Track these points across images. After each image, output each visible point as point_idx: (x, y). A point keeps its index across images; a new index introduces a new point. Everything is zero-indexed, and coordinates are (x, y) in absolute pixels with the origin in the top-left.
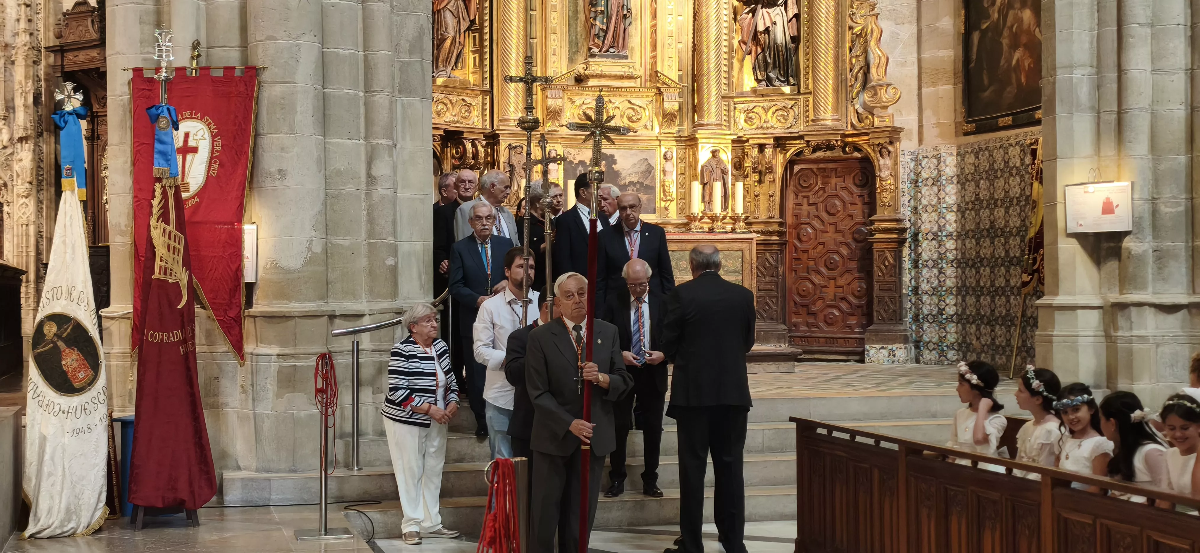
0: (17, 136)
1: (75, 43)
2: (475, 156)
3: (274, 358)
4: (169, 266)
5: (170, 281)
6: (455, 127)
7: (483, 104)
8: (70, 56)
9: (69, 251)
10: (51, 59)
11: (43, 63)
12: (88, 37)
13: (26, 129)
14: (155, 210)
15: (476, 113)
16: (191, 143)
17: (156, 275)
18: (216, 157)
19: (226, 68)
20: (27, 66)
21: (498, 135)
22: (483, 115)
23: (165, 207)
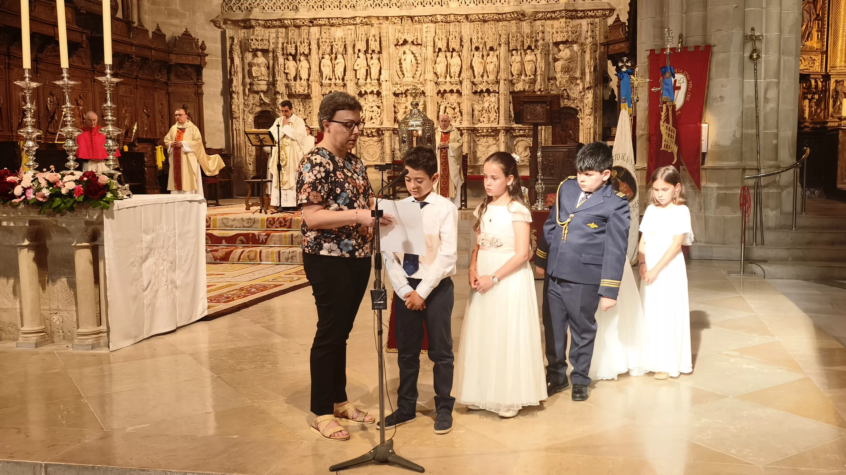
0: (586, 87)
1: (613, 40)
2: (817, 86)
3: (715, 189)
4: (669, 144)
5: (669, 151)
6: (806, 72)
7: (822, 59)
8: (611, 47)
9: (623, 137)
10: (602, 49)
11: (598, 51)
12: (620, 37)
13: (590, 83)
14: (663, 117)
15: (817, 64)
16: (677, 85)
17: (663, 148)
18: (689, 91)
19: (695, 47)
20: (591, 53)
21: (830, 75)
22: (822, 65)
23: (667, 116)
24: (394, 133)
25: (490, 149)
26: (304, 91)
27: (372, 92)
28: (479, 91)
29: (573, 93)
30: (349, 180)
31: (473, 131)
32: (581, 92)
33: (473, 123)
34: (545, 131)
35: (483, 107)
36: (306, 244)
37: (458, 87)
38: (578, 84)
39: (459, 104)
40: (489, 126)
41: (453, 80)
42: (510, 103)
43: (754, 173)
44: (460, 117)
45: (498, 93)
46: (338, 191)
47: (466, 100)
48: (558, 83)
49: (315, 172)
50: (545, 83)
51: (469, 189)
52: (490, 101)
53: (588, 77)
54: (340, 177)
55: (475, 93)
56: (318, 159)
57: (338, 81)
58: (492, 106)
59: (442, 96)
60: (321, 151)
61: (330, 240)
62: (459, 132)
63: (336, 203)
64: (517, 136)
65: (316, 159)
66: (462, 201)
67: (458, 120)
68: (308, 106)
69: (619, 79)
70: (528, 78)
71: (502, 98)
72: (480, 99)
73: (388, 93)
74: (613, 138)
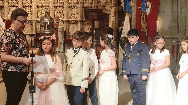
0: (112, 6)
4: (144, 29)
5: (144, 31)
13: (114, 4)
14: (142, 18)
16: (147, 6)
17: (141, 30)
18: (152, 9)
23: (144, 18)
24: (37, 22)
25: (75, 29)
26: (1, 5)
27: (28, 6)
28: (70, 6)
29: (107, 8)
30: (21, 42)
31: (68, 22)
32: (110, 8)
33: (68, 19)
34: (96, 22)
35: (72, 13)
36: (3, 67)
37: (62, 5)
38: (109, 5)
39: (63, 11)
40: (74, 20)
41: (60, 2)
42: (83, 11)
43: (176, 40)
44: (63, 16)
45: (78, 7)
46: (17, 46)
47: (65, 10)
48: (101, 4)
49: (8, 39)
50: (96, 4)
51: (66, 44)
52: (75, 10)
53: (113, 2)
54: (17, 41)
55: (69, 7)
56: (9, 34)
57: (15, 1)
58: (75, 12)
59: (56, 8)
60: (10, 31)
61: (12, 65)
62: (62, 22)
63: (16, 51)
64: (85, 24)
65: (8, 34)
66: (63, 49)
67: (62, 17)
68: (3, 11)
69: (125, 3)
70: (89, 2)
71: (79, 9)
72: (71, 9)
73: (34, 7)
74: (123, 26)
